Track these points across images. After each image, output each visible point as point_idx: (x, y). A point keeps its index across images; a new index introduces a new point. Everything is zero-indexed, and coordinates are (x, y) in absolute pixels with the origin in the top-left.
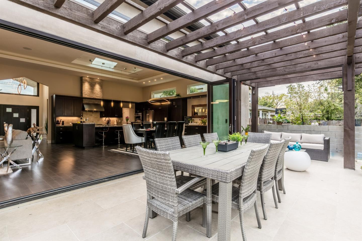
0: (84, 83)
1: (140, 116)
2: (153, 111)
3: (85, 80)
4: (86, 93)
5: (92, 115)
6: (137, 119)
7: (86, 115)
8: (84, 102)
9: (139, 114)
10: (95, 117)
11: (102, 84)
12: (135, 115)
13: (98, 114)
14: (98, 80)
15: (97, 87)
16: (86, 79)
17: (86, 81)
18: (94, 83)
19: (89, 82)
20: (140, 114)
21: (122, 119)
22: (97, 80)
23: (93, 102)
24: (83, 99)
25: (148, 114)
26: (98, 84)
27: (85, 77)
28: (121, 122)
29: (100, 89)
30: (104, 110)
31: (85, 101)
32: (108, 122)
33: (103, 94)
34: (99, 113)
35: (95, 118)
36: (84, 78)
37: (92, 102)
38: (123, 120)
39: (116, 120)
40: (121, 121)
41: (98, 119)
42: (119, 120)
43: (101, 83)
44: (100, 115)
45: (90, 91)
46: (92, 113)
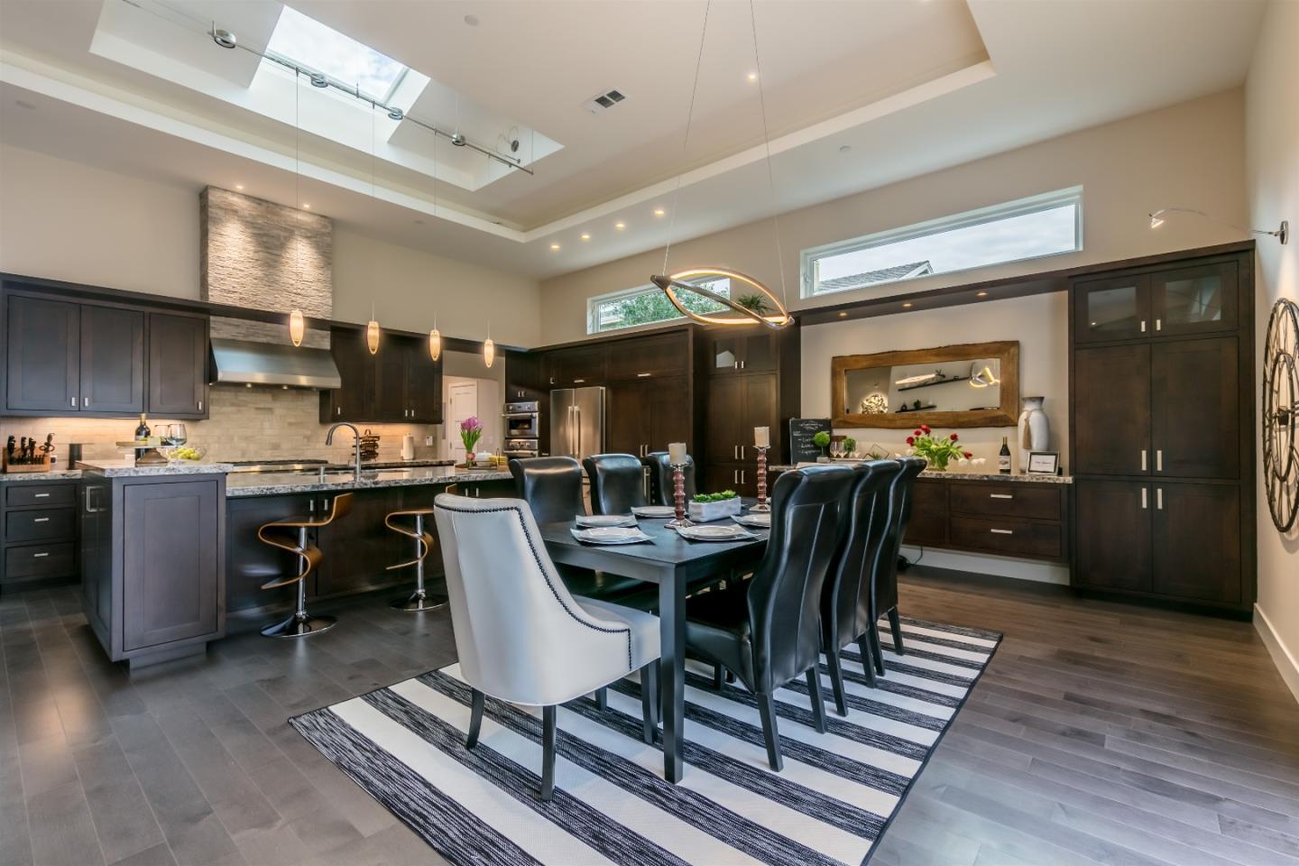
0: (218, 221)
1: (531, 416)
2: (602, 391)
3: (221, 208)
4: (229, 283)
5: (270, 410)
6: (514, 432)
7: (234, 409)
8: (213, 334)
9: (526, 406)
10: (293, 420)
11: (328, 239)
12: (507, 410)
13: (312, 405)
14: (305, 212)
15: (301, 258)
16: (231, 204)
17: (233, 212)
18: (282, 234)
19: (249, 224)
20: (531, 408)
21: (440, 434)
22: (300, 217)
23: (274, 337)
24: (212, 318)
25: (576, 408)
26: (307, 237)
27: (226, 190)
28: (434, 447)
29: (319, 268)
30: (339, 379)
31: (220, 328)
32: (368, 449)
33: (334, 294)
34: (316, 399)
35: (290, 424)
36: (214, 197)
37: (266, 336)
38: (444, 437)
39: (411, 439)
40: (435, 440)
41: (309, 433)
42: (423, 438)
43: (323, 234)
44: (317, 411)
45: (260, 274)
46: (275, 398)
